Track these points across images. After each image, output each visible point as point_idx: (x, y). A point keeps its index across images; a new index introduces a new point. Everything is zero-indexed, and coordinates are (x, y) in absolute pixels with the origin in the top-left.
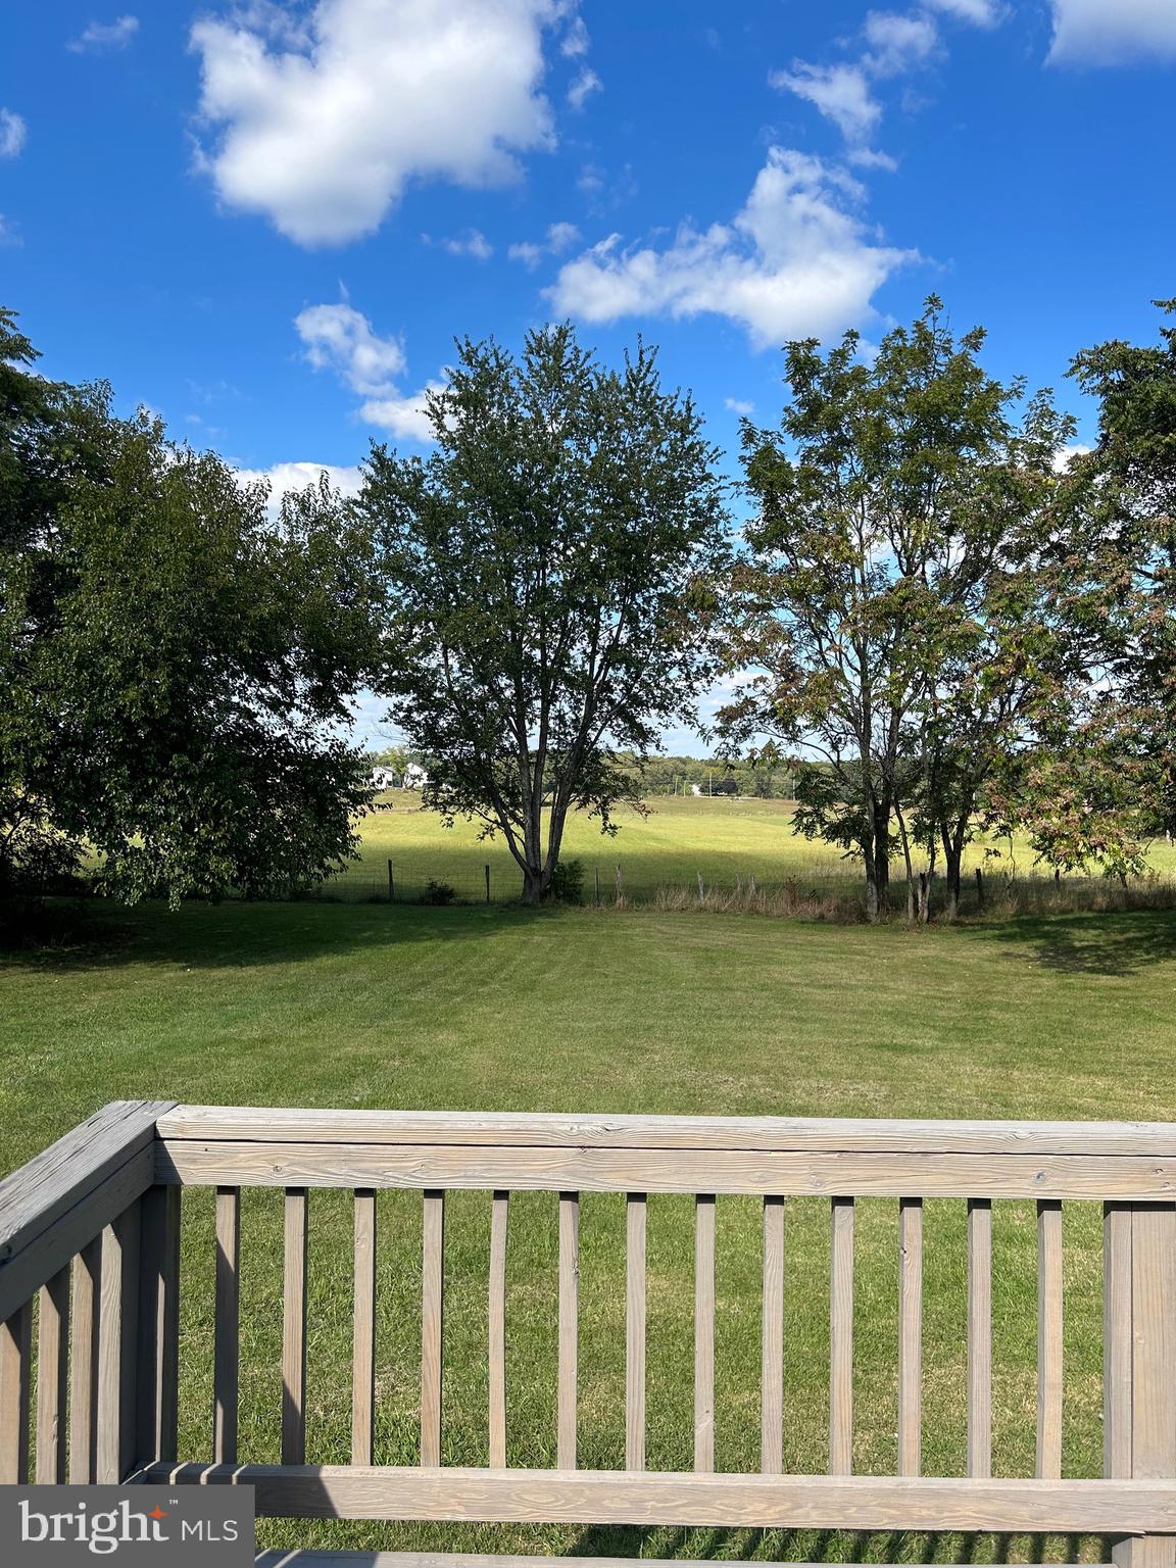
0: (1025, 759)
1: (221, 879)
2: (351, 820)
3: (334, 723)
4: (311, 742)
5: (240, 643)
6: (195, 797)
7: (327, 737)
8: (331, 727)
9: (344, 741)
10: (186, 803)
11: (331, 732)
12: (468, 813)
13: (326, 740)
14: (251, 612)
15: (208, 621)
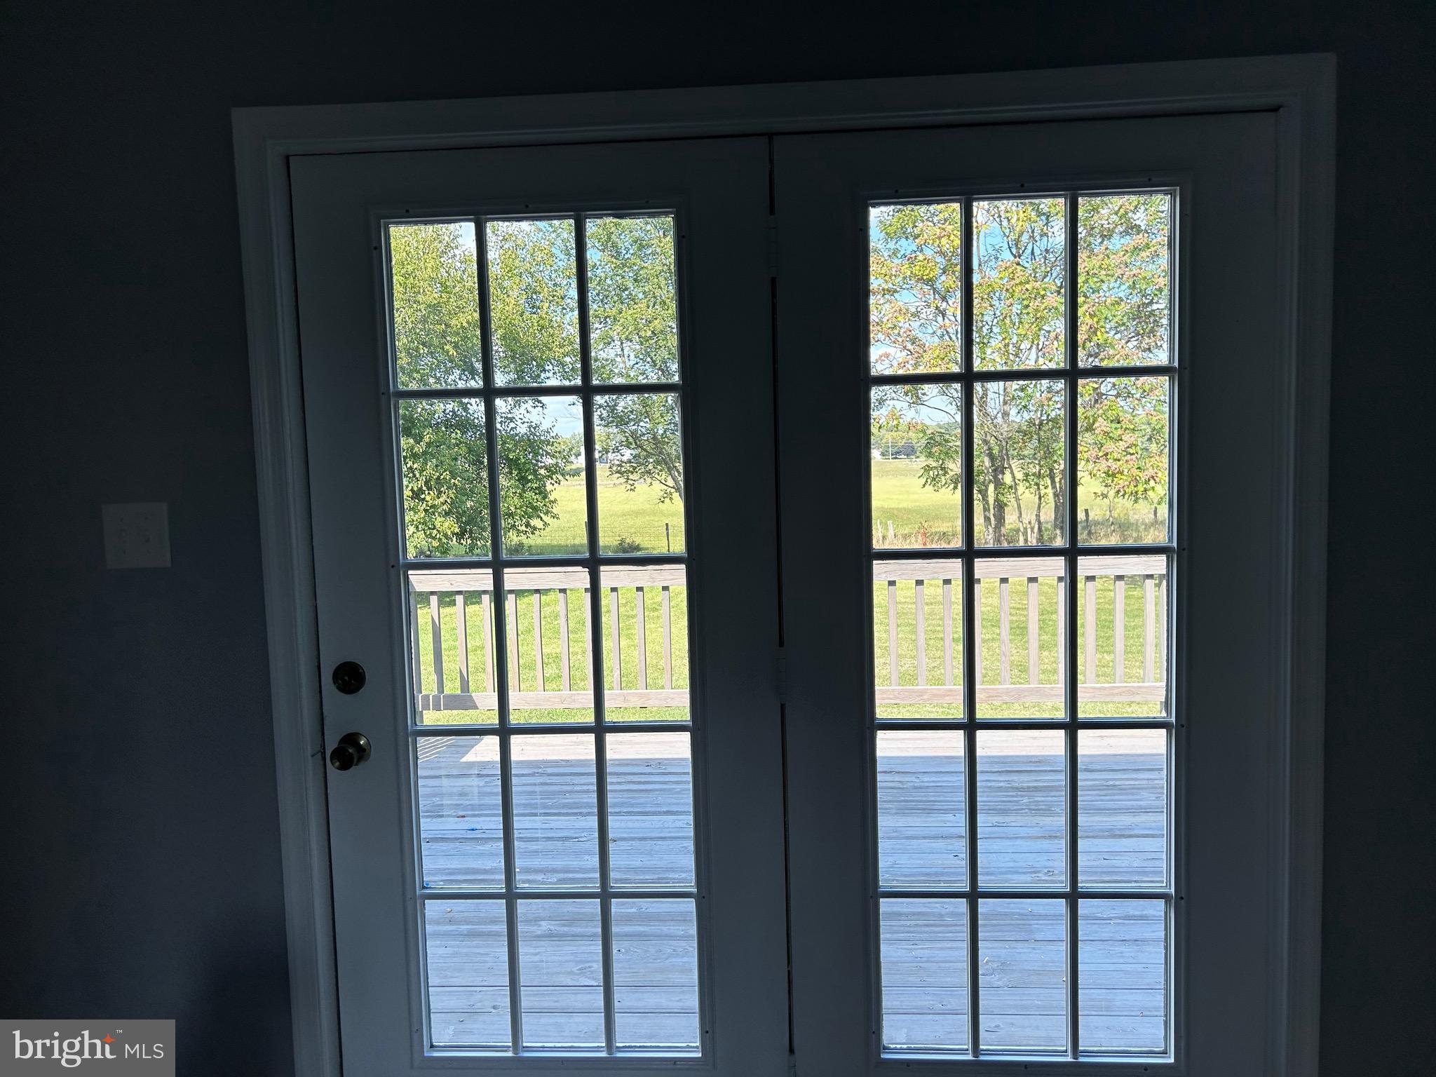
0: (1098, 410)
1: (446, 536)
2: (549, 487)
3: (530, 409)
4: (512, 425)
5: (446, 347)
6: (421, 471)
7: (524, 420)
8: (528, 412)
9: (538, 423)
10: (414, 476)
11: (527, 415)
12: (649, 480)
13: (523, 423)
14: (453, 322)
15: (421, 330)
